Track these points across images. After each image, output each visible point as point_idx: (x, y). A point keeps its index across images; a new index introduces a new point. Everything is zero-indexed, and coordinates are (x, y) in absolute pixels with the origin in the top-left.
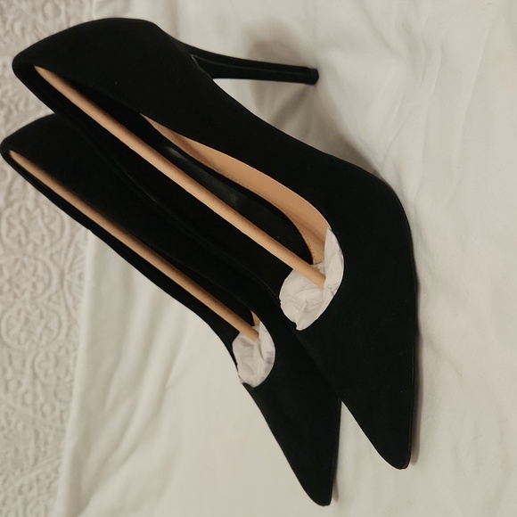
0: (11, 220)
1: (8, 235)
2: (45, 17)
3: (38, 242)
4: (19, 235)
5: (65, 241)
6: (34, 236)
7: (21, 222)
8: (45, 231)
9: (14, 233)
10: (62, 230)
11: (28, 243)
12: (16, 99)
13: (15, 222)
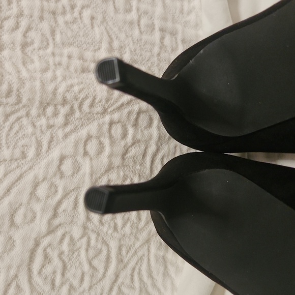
0: (49, 250)
1: (40, 273)
2: (116, 10)
3: (76, 283)
4: (54, 272)
5: (107, 282)
6: (73, 274)
7: (61, 254)
8: (86, 267)
9: (48, 270)
10: (106, 269)
11: (62, 284)
12: (82, 96)
13: (54, 255)
